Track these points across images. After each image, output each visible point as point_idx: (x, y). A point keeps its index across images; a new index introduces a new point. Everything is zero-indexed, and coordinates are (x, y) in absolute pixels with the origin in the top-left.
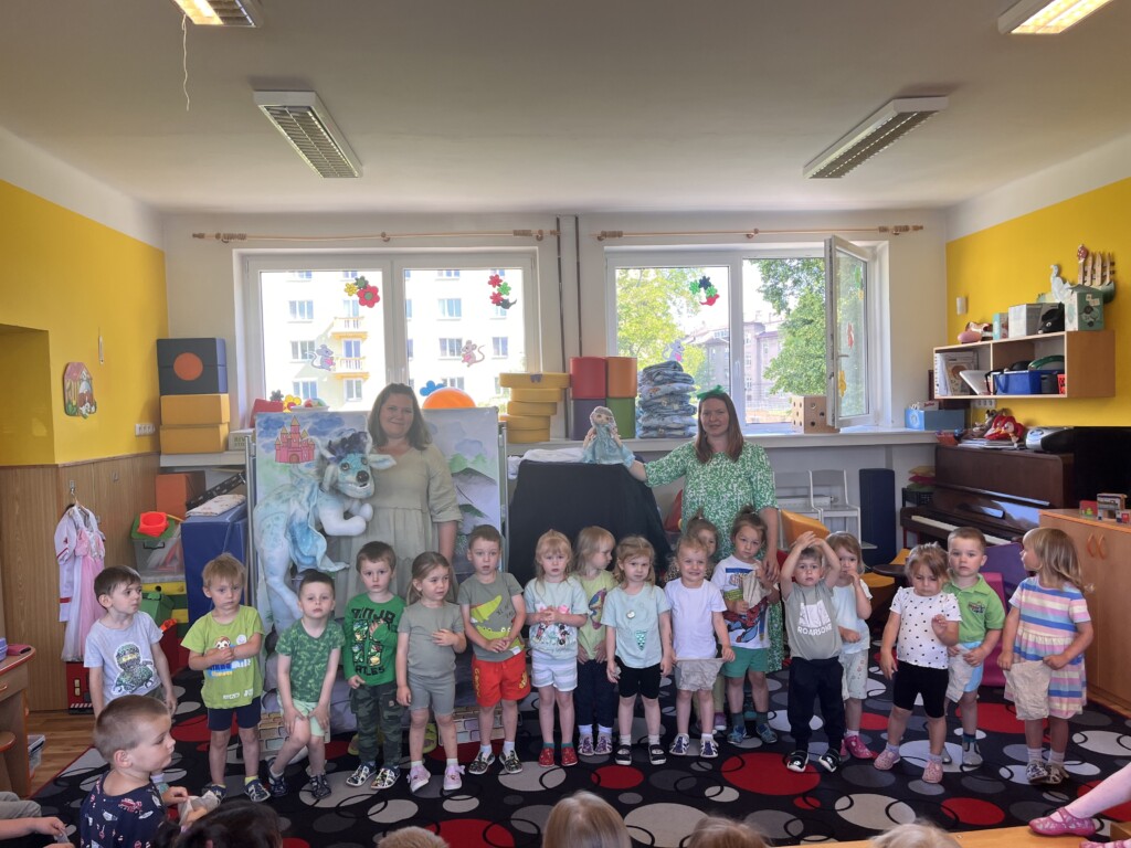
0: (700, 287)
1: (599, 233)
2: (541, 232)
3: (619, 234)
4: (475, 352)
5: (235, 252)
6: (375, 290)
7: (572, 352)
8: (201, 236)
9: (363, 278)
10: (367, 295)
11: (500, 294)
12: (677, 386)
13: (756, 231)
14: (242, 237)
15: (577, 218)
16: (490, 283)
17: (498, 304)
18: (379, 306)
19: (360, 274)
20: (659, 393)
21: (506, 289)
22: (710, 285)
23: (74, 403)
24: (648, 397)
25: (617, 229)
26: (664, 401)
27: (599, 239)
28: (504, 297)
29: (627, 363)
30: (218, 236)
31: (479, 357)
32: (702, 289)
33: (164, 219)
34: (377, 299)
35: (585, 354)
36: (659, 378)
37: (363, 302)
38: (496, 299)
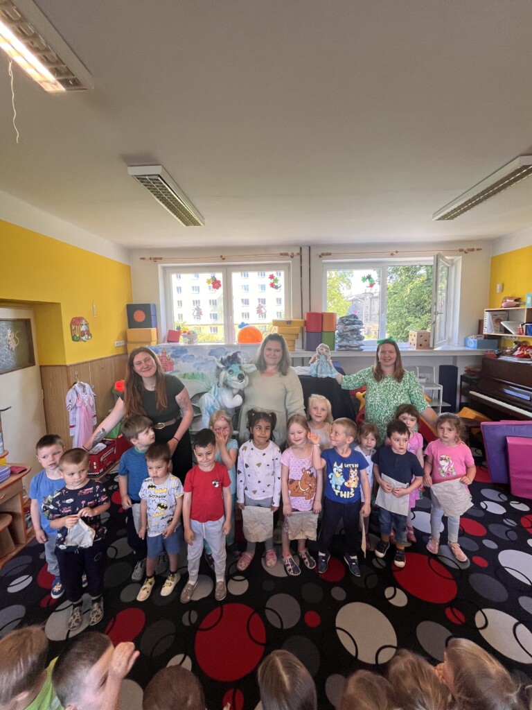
1: (320, 253)
2: (293, 254)
3: (330, 254)
4: (263, 309)
5: (159, 266)
6: (219, 282)
7: (306, 310)
8: (144, 259)
10: (216, 284)
11: (274, 283)
12: (355, 326)
13: (397, 252)
14: (161, 259)
15: (310, 247)
16: (270, 278)
17: (273, 288)
18: (221, 289)
19: (213, 275)
20: (347, 330)
21: (276, 280)
22: (371, 278)
23: (78, 336)
24: (341, 331)
25: (329, 252)
26: (349, 334)
27: (320, 256)
28: (276, 284)
29: (332, 316)
30: (151, 259)
31: (264, 311)
32: (368, 280)
33: (129, 251)
34: (220, 285)
35: (312, 311)
36: (347, 322)
37: (214, 287)
38: (272, 285)
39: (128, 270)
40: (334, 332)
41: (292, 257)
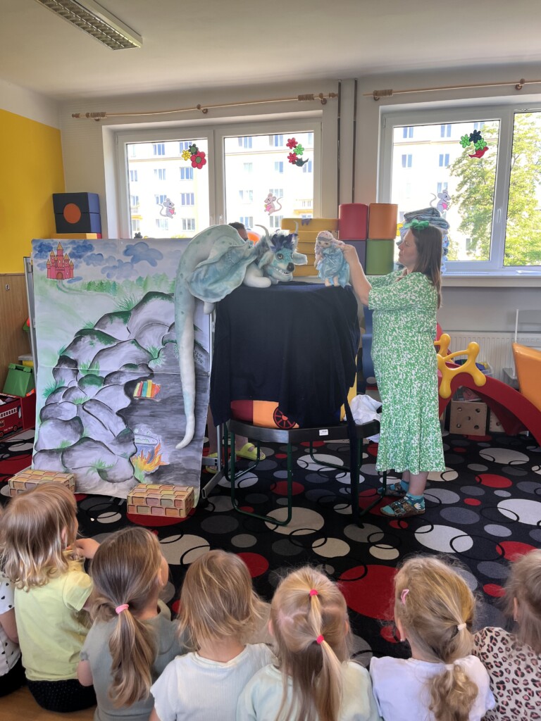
0: (470, 140)
1: (374, 92)
3: (390, 92)
4: (275, 203)
5: (105, 128)
6: (203, 155)
8: (77, 116)
9: (194, 145)
10: (197, 159)
11: (295, 154)
13: (522, 82)
15: (356, 82)
16: (287, 145)
17: (294, 163)
18: (206, 167)
19: (193, 142)
21: (301, 150)
22: (480, 138)
25: (388, 88)
27: (375, 99)
28: (299, 156)
29: (389, 209)
30: (87, 115)
31: (277, 207)
32: (472, 142)
33: (58, 104)
34: (203, 162)
35: (357, 201)
37: (194, 165)
38: (293, 159)
39: (56, 138)
40: (391, 240)
41: (324, 102)
